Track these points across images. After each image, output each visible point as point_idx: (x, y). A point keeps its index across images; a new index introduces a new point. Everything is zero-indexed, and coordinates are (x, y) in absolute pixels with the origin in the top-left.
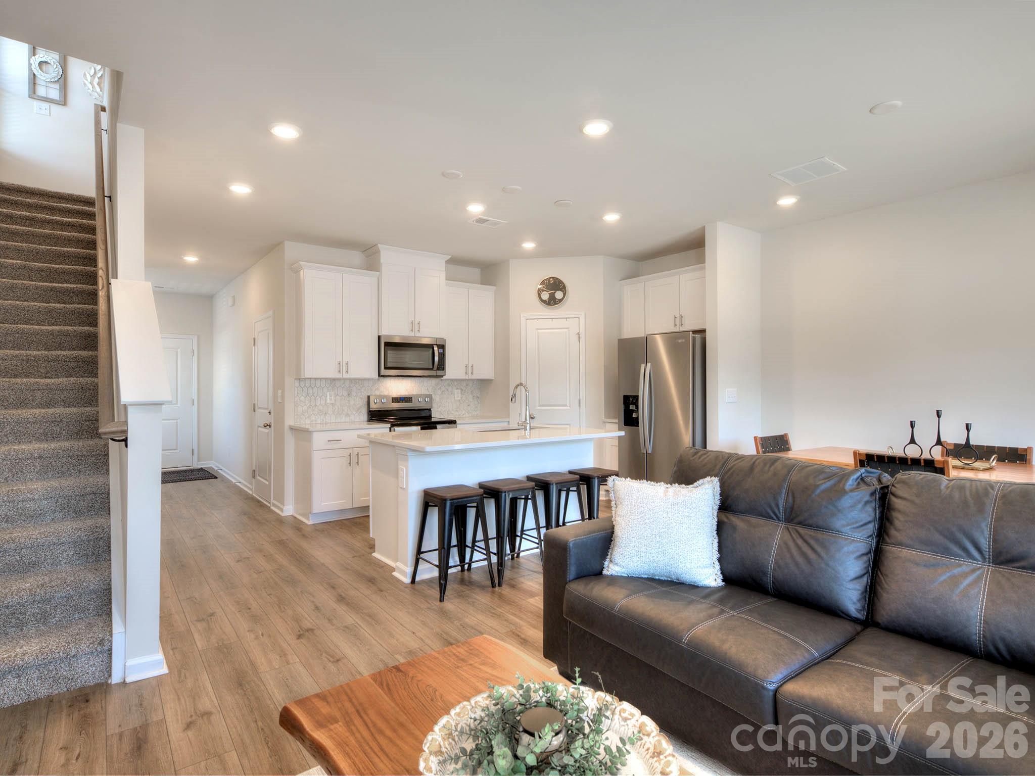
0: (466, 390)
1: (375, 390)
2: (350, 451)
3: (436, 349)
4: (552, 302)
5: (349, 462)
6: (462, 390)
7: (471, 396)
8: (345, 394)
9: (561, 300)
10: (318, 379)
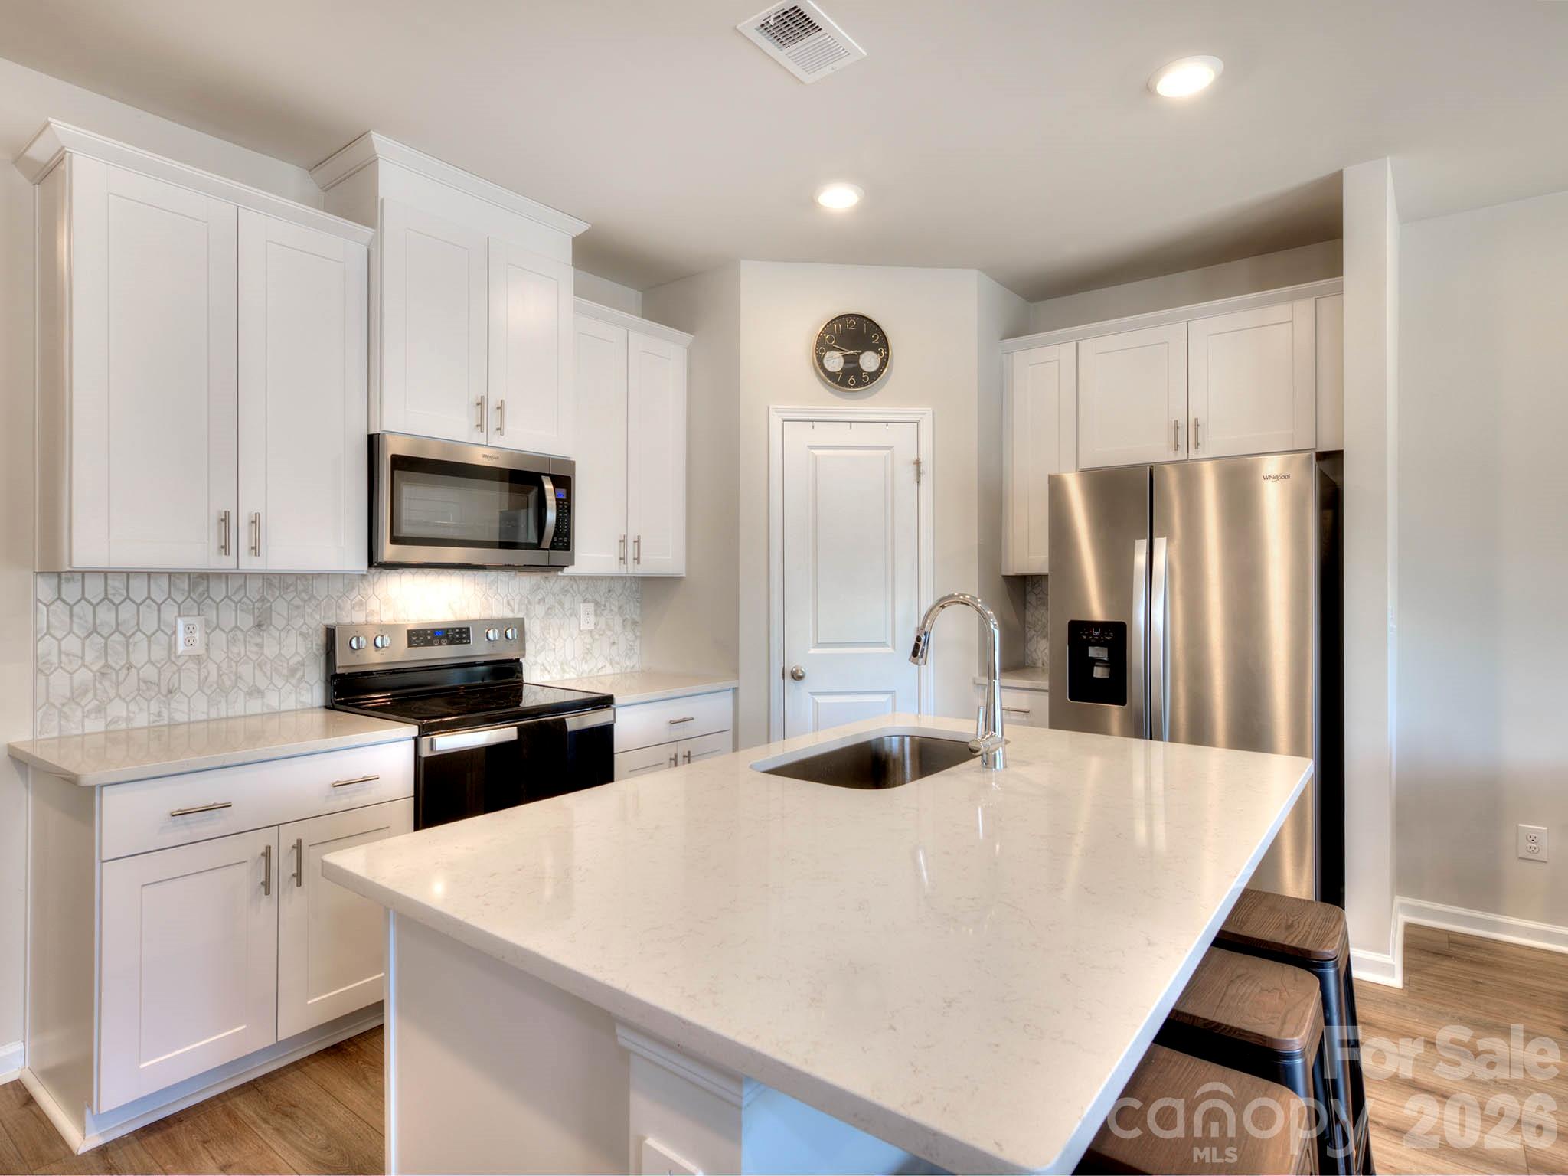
0: (608, 604)
1: (353, 608)
2: (266, 838)
3: (548, 486)
4: (851, 379)
5: (263, 879)
6: (597, 604)
7: (618, 620)
8: (247, 621)
9: (875, 375)
10: (138, 573)
